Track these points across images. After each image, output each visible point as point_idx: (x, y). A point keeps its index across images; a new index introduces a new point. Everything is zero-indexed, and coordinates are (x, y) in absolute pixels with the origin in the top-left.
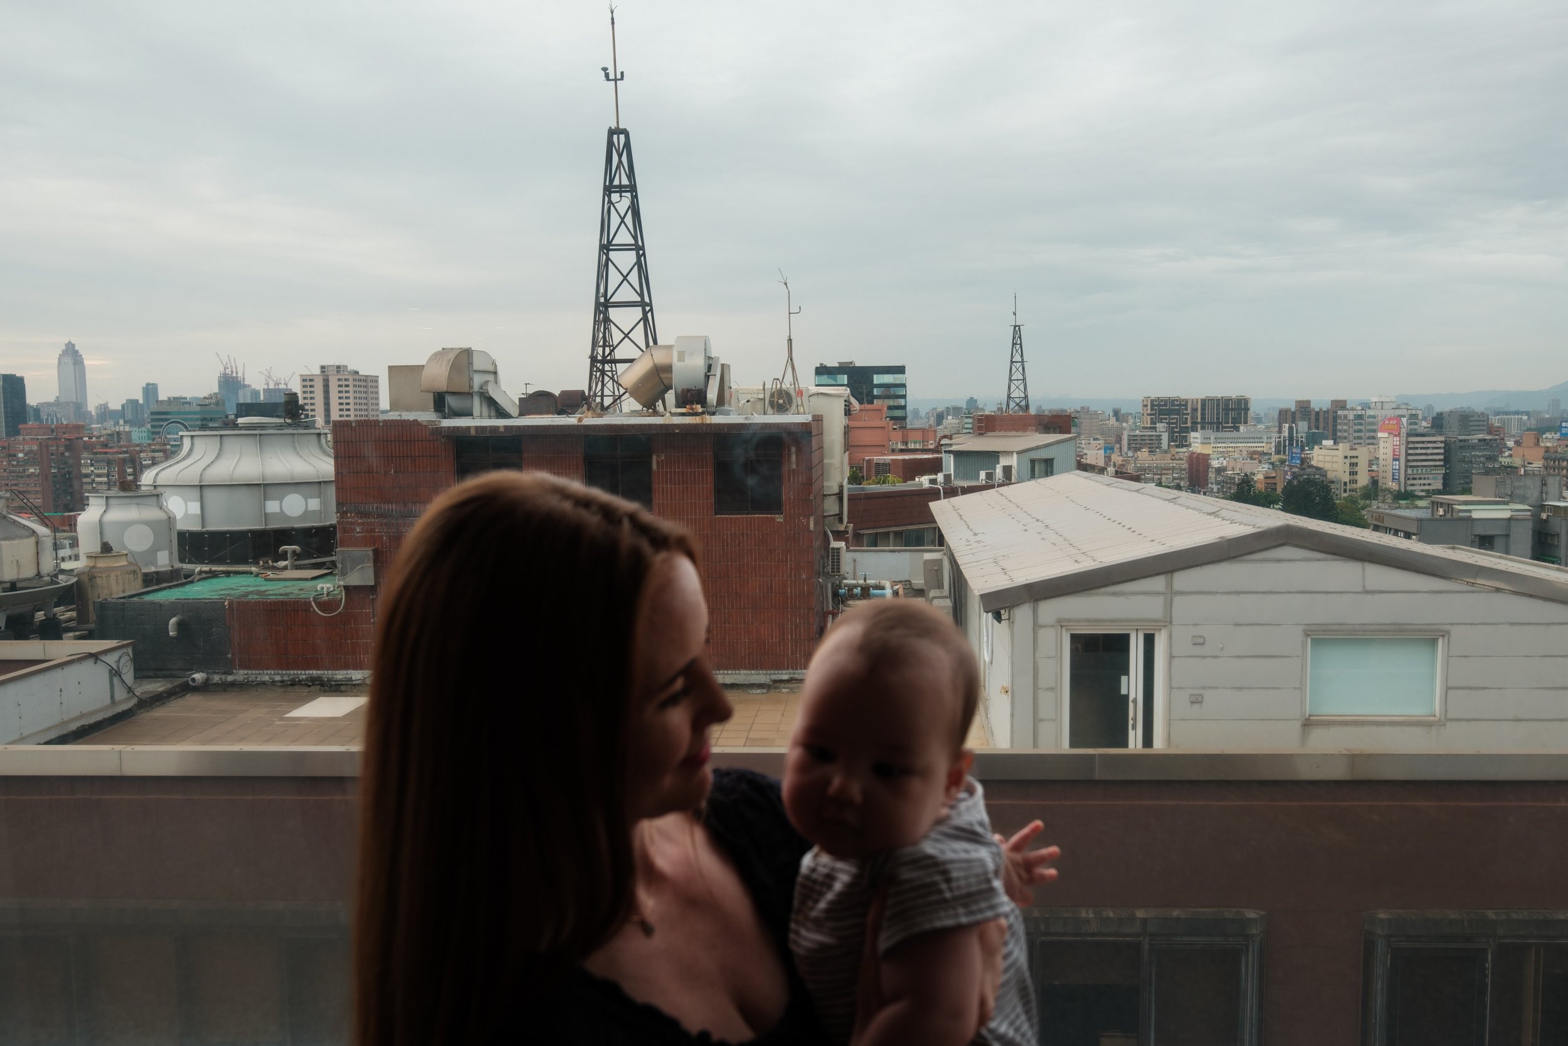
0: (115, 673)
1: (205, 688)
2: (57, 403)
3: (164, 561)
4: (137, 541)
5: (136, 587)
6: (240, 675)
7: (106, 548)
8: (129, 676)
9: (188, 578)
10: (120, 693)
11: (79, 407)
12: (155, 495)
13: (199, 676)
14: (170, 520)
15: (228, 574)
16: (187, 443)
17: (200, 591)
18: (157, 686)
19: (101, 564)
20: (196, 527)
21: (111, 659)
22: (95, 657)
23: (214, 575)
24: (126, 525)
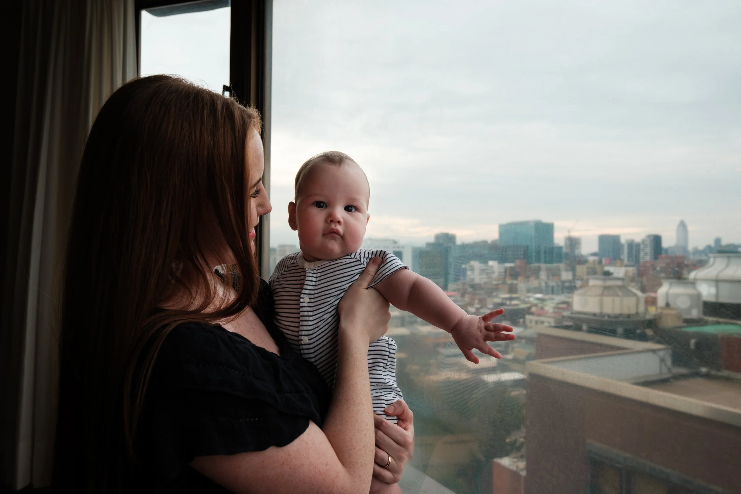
0: (662, 360)
1: (707, 376)
2: (676, 247)
3: (695, 314)
4: (683, 303)
5: (680, 323)
6: (726, 373)
7: (668, 305)
8: (669, 362)
9: (706, 323)
10: (665, 370)
11: (685, 249)
12: (693, 283)
13: (704, 370)
14: (699, 295)
15: (726, 323)
16: (712, 260)
17: (709, 329)
18: (683, 370)
19: (666, 312)
20: (713, 299)
21: (661, 353)
22: (654, 351)
23: (718, 323)
24: (678, 296)
